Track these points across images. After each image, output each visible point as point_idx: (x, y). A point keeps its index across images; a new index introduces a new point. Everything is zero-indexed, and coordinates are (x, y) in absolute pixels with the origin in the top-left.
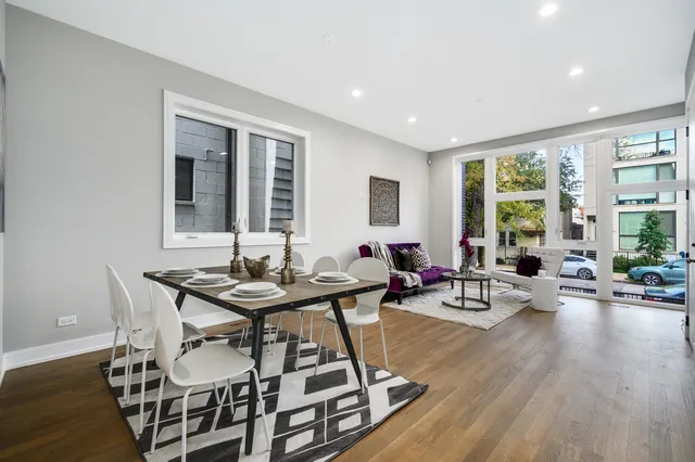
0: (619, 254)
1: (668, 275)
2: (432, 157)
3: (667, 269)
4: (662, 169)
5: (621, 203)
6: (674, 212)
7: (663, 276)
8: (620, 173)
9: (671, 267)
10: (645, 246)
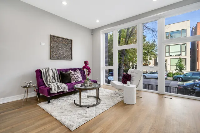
0: (170, 72)
1: (184, 78)
2: (93, 32)
3: (184, 76)
4: (182, 45)
5: (171, 56)
6: (186, 59)
7: (183, 78)
8: (171, 47)
9: (185, 75)
10: (178, 69)
